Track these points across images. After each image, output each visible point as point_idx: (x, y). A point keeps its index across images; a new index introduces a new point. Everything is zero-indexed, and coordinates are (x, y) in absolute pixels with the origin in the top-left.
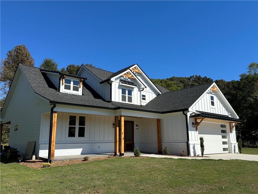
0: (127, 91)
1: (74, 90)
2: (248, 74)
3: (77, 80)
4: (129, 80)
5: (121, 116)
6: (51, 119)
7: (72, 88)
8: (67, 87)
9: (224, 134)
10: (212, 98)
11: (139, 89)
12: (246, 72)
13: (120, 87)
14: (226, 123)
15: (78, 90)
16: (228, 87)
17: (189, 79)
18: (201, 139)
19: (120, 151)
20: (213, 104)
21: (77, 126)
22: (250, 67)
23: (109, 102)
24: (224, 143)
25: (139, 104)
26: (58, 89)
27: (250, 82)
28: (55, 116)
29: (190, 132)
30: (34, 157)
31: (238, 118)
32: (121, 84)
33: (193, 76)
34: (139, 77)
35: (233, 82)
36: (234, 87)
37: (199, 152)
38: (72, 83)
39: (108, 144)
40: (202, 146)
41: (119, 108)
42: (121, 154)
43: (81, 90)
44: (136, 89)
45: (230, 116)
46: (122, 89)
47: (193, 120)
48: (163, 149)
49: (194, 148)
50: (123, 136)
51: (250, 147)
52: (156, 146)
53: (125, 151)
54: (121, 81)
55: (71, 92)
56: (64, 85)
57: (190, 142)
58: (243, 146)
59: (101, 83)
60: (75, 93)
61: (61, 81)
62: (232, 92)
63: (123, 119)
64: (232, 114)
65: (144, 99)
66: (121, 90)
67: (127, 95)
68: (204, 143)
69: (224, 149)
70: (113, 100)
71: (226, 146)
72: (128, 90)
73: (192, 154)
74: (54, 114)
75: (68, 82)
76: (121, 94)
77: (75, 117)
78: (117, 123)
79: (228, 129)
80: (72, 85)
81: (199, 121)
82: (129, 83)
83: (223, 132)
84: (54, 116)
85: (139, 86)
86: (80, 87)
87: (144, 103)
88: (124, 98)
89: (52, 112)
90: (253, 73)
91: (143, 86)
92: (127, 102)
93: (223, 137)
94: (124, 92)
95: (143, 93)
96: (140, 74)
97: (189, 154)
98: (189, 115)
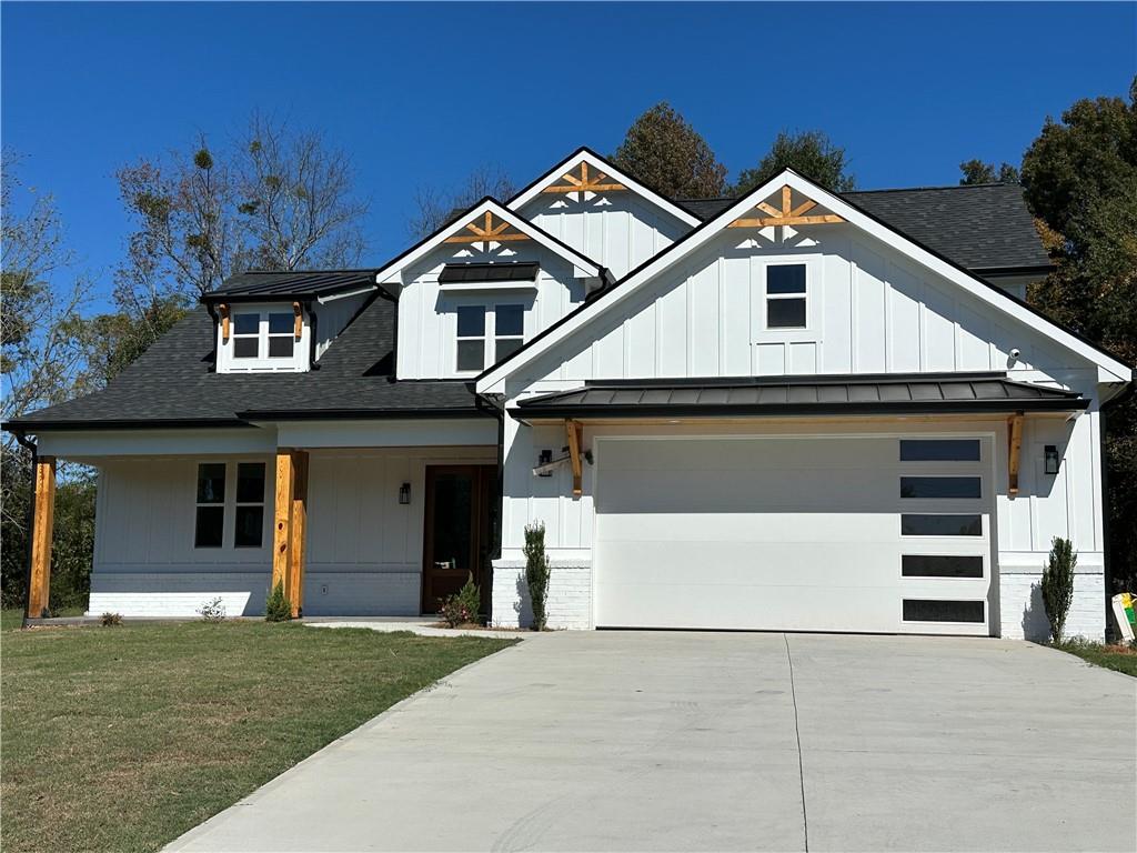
0: (490, 318)
1: (273, 353)
4: (507, 252)
7: (264, 347)
11: (576, 286)
15: (289, 352)
21: (230, 507)
26: (208, 364)
28: (43, 472)
32: (453, 286)
38: (264, 326)
39: (366, 575)
43: (302, 349)
46: (461, 312)
50: (281, 537)
54: (450, 269)
56: (231, 342)
60: (279, 365)
61: (220, 329)
66: (452, 318)
67: (490, 337)
69: (926, 610)
72: (499, 311)
74: (39, 465)
76: (452, 338)
80: (264, 333)
84: (39, 475)
85: (564, 275)
86: (298, 339)
88: (469, 355)
94: (470, 323)
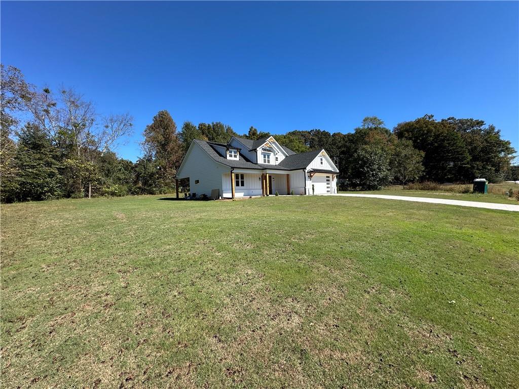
0: (267, 156)
2: (362, 128)
3: (236, 150)
4: (268, 148)
5: (266, 174)
6: (232, 177)
7: (233, 156)
8: (231, 156)
9: (328, 182)
10: (321, 160)
11: (274, 153)
12: (360, 125)
13: (262, 153)
14: (330, 175)
15: (236, 157)
16: (344, 140)
17: (309, 133)
18: (313, 185)
19: (266, 194)
20: (322, 163)
22: (364, 121)
23: (256, 164)
24: (328, 187)
25: (274, 164)
26: (226, 157)
27: (362, 136)
28: (233, 174)
29: (306, 181)
30: (220, 197)
31: (338, 171)
32: (263, 151)
33: (313, 130)
34: (273, 145)
35: (349, 135)
36: (349, 139)
37: (311, 193)
38: (233, 152)
39: (257, 190)
40: (313, 189)
41: (266, 169)
42: (267, 195)
43: (238, 156)
44: (272, 154)
45: (333, 171)
47: (309, 174)
48: (291, 192)
49: (309, 190)
50: (268, 185)
51: (353, 191)
52: (286, 190)
53: (270, 194)
54: (263, 149)
55: (233, 158)
56: (229, 154)
57: (306, 187)
58: (340, 190)
59: (249, 151)
60: (235, 159)
61: (227, 152)
62: (347, 144)
63: (268, 175)
64: (334, 169)
65: (277, 160)
66: (263, 156)
67: (267, 159)
68: (314, 188)
69: (328, 191)
70: (258, 163)
71: (329, 189)
73: (307, 194)
75: (231, 152)
76: (263, 159)
77: (238, 174)
78: (263, 177)
79: (331, 179)
80: (233, 154)
81: (312, 175)
82: (268, 150)
83: (328, 180)
85: (274, 152)
87: (278, 163)
88: (265, 161)
89: (232, 173)
90: (366, 127)
91: (277, 152)
92: (267, 163)
93: (328, 184)
94: (265, 157)
95: (277, 156)
96: (274, 143)
97: (305, 194)
98: (306, 172)
